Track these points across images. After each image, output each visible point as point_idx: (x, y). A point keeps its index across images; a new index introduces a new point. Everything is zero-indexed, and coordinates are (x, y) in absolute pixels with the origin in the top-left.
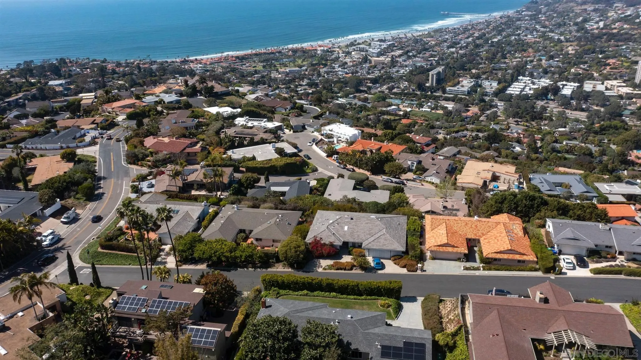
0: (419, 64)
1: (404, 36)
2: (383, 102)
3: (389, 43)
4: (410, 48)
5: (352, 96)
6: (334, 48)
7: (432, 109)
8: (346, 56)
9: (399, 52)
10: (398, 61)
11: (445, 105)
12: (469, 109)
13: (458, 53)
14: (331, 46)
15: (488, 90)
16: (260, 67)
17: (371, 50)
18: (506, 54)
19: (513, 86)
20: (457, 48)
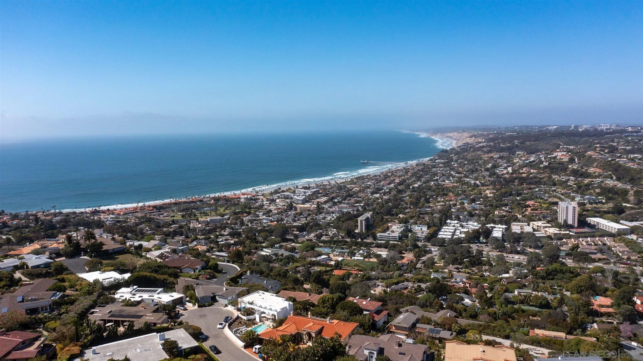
0: (345, 210)
1: (327, 183)
2: (312, 252)
3: (313, 190)
4: (334, 195)
5: (278, 245)
6: (258, 196)
7: (365, 257)
8: (270, 204)
9: (325, 199)
10: (324, 207)
11: (379, 253)
12: (403, 255)
13: (382, 199)
14: (254, 194)
15: (419, 235)
16: (178, 216)
17: (295, 197)
18: (429, 199)
19: (443, 230)
20: (381, 194)
